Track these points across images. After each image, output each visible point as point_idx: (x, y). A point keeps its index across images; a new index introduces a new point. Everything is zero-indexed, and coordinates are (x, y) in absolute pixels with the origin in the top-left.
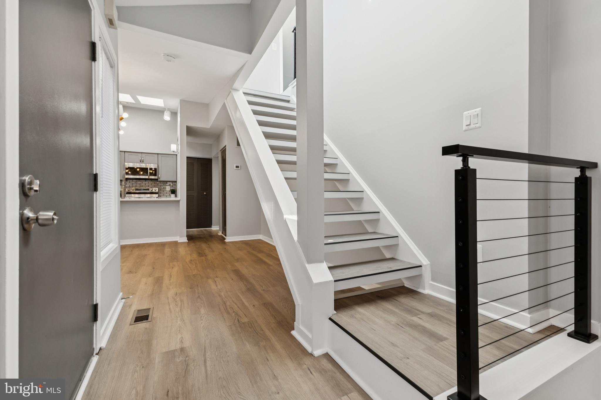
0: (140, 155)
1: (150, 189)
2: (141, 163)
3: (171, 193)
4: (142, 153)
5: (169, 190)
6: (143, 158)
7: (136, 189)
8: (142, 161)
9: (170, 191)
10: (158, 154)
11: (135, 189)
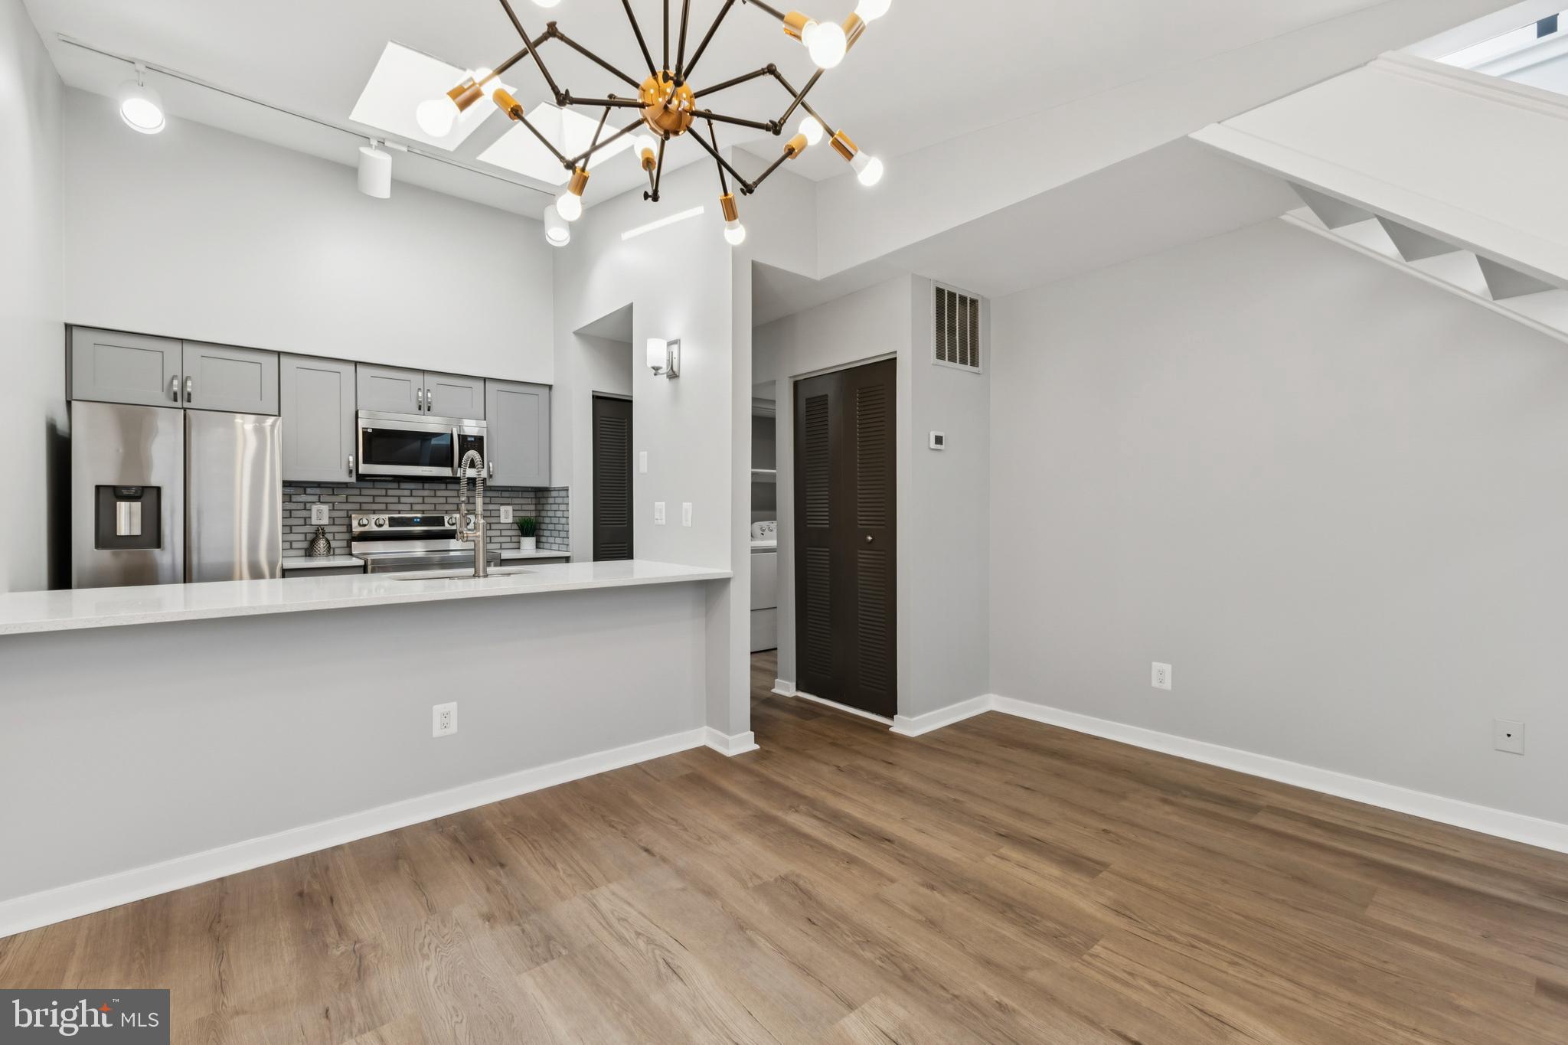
0: (417, 379)
1: (446, 520)
2: (422, 412)
3: (518, 533)
4: (424, 372)
5: (510, 520)
6: (429, 395)
7: (390, 519)
8: (425, 407)
9: (515, 526)
10: (485, 379)
11: (387, 522)
